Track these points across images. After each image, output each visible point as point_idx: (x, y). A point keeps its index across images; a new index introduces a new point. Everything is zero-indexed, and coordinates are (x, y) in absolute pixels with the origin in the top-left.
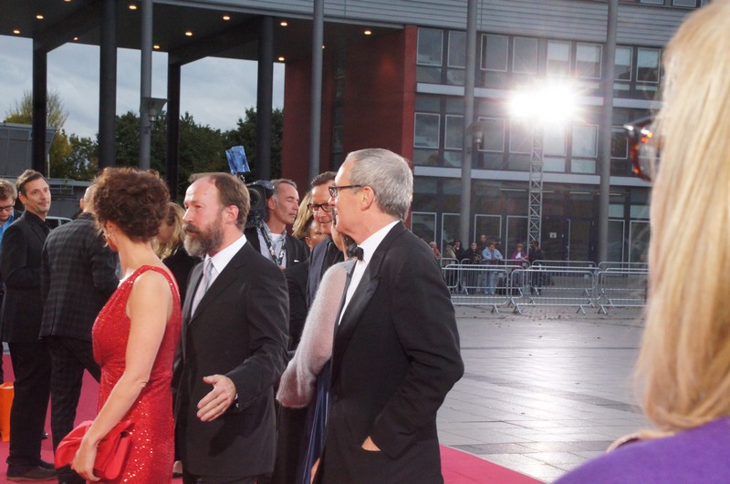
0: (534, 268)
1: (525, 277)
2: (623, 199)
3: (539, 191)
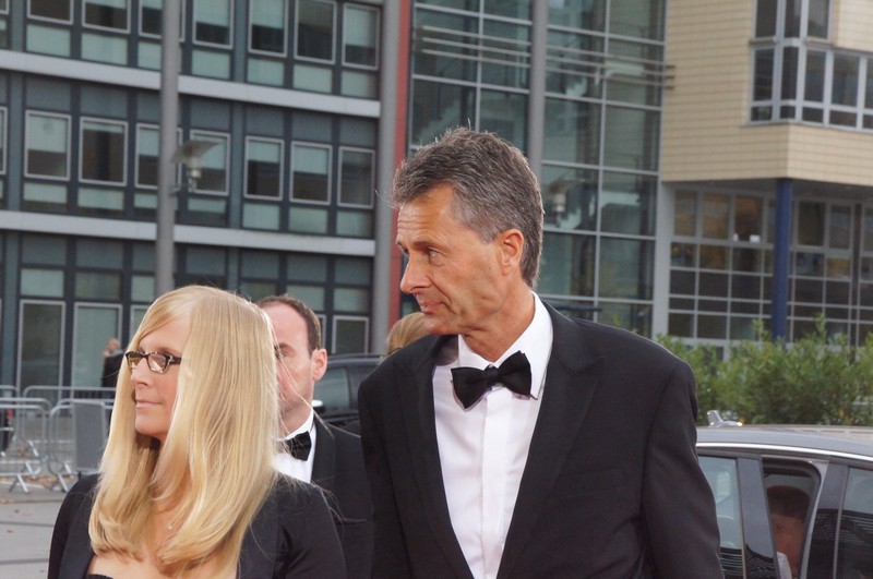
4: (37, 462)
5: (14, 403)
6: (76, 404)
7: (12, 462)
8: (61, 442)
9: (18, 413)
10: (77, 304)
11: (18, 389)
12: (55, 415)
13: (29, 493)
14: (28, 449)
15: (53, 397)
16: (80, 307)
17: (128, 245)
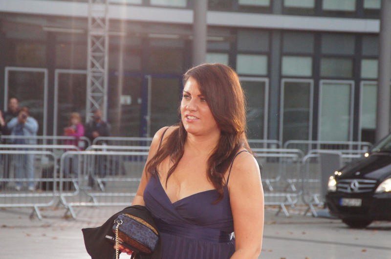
0: (96, 150)
1: (83, 162)
2: (227, 46)
3: (104, 32)
4: (294, 195)
5: (278, 153)
6: (321, 154)
7: (277, 195)
8: (311, 181)
9: (281, 160)
10: (322, 81)
11: (281, 143)
12: (306, 162)
13: (290, 217)
14: (288, 186)
15: (305, 149)
16: (324, 84)
17: (359, 37)
